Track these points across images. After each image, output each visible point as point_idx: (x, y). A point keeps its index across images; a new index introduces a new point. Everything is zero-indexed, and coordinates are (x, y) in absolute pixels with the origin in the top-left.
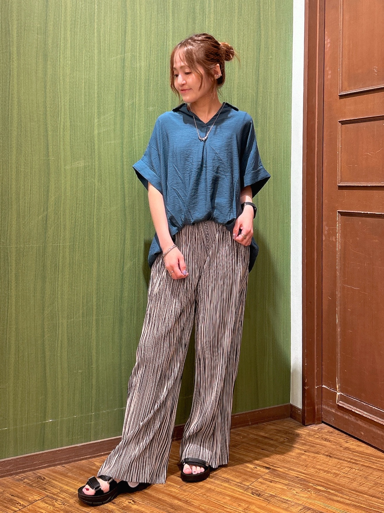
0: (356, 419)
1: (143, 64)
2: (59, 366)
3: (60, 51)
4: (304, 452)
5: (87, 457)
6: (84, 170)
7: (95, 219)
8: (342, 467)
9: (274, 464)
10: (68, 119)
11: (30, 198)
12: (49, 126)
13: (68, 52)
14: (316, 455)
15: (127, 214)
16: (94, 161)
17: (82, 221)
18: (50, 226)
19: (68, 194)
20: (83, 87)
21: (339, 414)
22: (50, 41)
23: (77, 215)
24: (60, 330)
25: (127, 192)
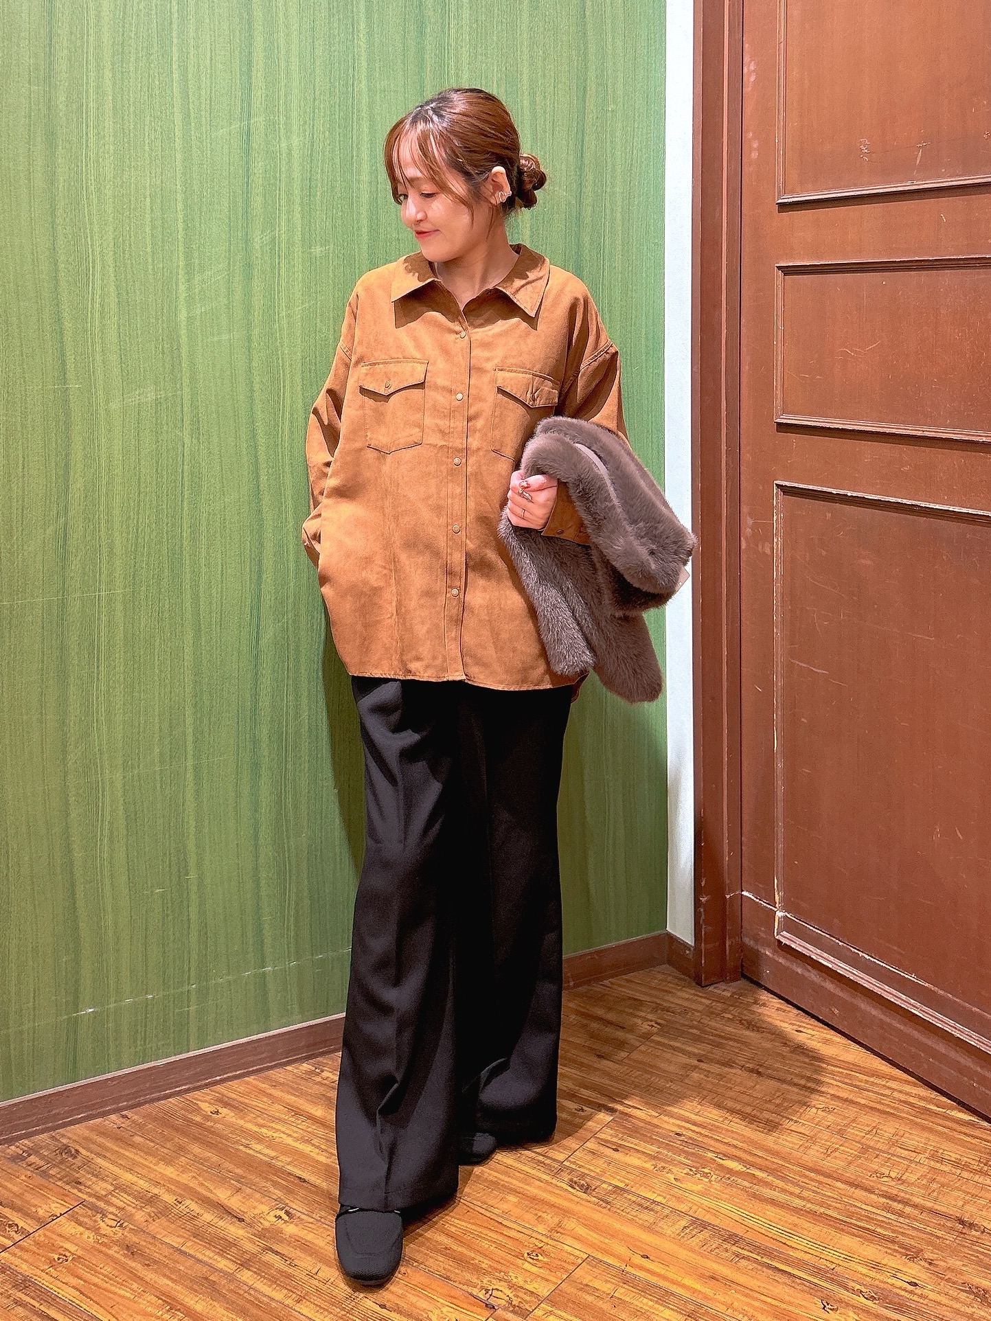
0: (819, 976)
1: (295, 141)
2: (107, 881)
3: (87, 121)
4: (696, 1063)
5: (180, 1088)
6: (156, 409)
7: (185, 526)
8: (785, 1104)
10: (112, 288)
11: (23, 487)
12: (65, 307)
13: (108, 123)
14: (726, 1069)
15: (265, 509)
16: (178, 386)
17: (154, 534)
18: (74, 551)
19: (116, 471)
20: (148, 208)
21: (781, 960)
22: (62, 98)
23: (141, 521)
24: (107, 800)
25: (262, 458)
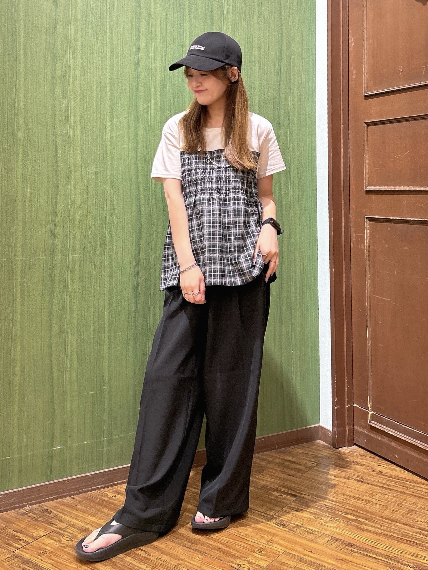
0: (388, 440)
1: (158, 64)
2: (68, 387)
4: (334, 478)
5: (98, 486)
6: (96, 176)
7: (107, 228)
8: (374, 494)
9: (302, 491)
10: (78, 123)
11: (37, 207)
12: (58, 130)
13: (79, 53)
14: (347, 480)
15: (143, 222)
16: (106, 166)
17: (93, 230)
18: (58, 236)
19: (77, 202)
20: (95, 90)
21: (372, 435)
22: (60, 42)
23: (88, 224)
24: (69, 349)
25: (142, 200)
